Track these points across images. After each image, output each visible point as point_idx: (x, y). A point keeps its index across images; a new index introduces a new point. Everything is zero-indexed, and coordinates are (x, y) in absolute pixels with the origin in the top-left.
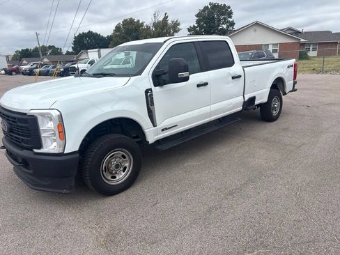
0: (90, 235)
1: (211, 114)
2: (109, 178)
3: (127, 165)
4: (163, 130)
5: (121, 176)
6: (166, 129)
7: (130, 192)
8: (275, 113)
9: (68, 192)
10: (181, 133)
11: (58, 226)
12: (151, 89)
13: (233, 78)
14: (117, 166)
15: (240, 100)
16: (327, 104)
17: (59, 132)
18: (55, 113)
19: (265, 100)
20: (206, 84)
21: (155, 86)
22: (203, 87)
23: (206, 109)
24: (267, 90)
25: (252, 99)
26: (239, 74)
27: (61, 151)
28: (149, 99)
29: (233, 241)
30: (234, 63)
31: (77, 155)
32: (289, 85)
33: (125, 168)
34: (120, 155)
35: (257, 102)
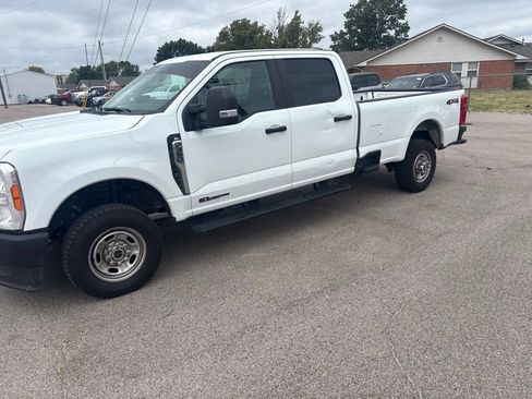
0: (48, 356)
1: (292, 177)
2: (105, 271)
3: (137, 252)
4: (201, 201)
5: (126, 270)
6: (208, 199)
8: (421, 178)
9: (33, 289)
10: (243, 204)
12: (178, 136)
13: (337, 120)
14: (118, 254)
15: (351, 155)
16: (523, 167)
17: (14, 199)
18: (7, 169)
19: (400, 156)
20: (283, 129)
21: (187, 130)
22: (277, 134)
23: (286, 169)
24: (404, 142)
25: (375, 155)
26: (347, 114)
27: (18, 227)
28: (175, 151)
29: (254, 383)
30: (340, 95)
31: (46, 234)
32: (449, 132)
33: (134, 257)
34: (124, 238)
35: (383, 160)
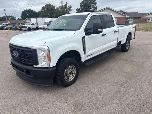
2: (67, 78)
3: (74, 72)
4: (88, 56)
5: (72, 78)
6: (89, 55)
7: (75, 85)
8: (127, 48)
9: (50, 86)
11: (48, 102)
12: (84, 37)
13: (114, 32)
14: (70, 73)
15: (116, 42)
16: (146, 44)
17: (48, 57)
18: (46, 48)
19: (124, 42)
20: (105, 35)
21: (86, 35)
23: (104, 46)
24: (126, 38)
25: (120, 42)
26: (116, 30)
27: (48, 66)
28: (84, 41)
30: (114, 25)
31: (55, 68)
32: (133, 35)
33: (73, 74)
34: (71, 68)
35: (122, 43)
